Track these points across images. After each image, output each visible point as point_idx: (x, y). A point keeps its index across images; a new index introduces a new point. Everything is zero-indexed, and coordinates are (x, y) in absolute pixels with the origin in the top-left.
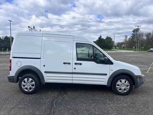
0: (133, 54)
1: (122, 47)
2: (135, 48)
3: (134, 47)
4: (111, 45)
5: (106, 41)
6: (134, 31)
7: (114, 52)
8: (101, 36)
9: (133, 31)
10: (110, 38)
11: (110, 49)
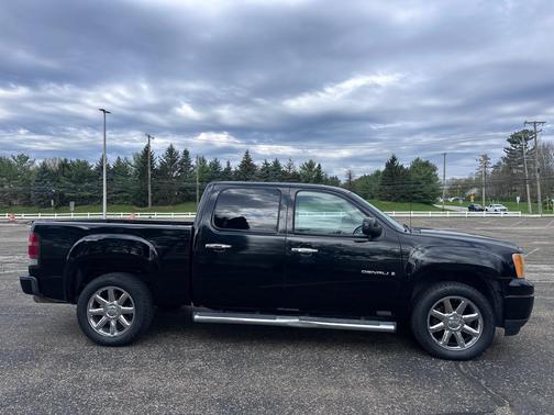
0: (521, 225)
1: (472, 197)
2: (523, 200)
3: (518, 198)
4: (434, 190)
5: (415, 176)
6: (514, 140)
7: (448, 214)
8: (394, 159)
9: (509, 140)
10: (426, 164)
11: (428, 203)
